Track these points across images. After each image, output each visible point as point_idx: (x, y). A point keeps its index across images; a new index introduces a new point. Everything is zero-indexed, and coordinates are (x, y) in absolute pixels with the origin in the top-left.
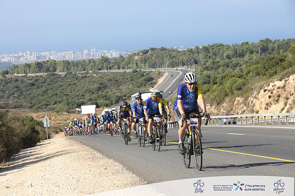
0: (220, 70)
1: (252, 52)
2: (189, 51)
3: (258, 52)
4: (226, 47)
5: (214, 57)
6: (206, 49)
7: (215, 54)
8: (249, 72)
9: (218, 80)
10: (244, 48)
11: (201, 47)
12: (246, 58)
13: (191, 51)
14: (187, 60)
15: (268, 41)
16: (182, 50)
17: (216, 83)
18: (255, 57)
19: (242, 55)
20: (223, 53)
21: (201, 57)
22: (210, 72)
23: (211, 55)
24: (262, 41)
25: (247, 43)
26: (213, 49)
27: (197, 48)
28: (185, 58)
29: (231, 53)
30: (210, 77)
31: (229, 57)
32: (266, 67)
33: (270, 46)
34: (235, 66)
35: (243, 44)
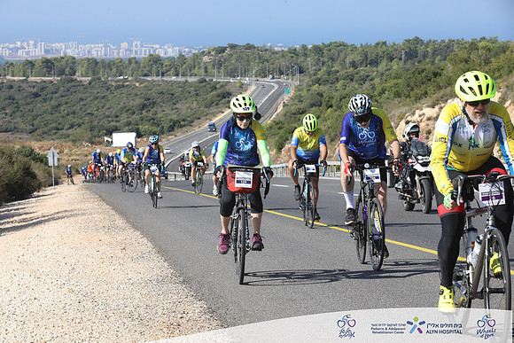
0: (339, 85)
1: (391, 59)
2: (290, 53)
3: (401, 59)
4: (350, 49)
5: (330, 63)
6: (318, 50)
7: (332, 60)
8: (383, 91)
9: (333, 102)
10: (380, 51)
11: (310, 46)
12: (382, 66)
13: (294, 52)
14: (287, 67)
15: (417, 41)
16: (280, 49)
17: (331, 106)
18: (395, 65)
19: (375, 63)
20: (345, 58)
21: (309, 62)
22: (323, 88)
23: (326, 59)
24: (408, 41)
25: (385, 43)
26: (330, 50)
27: (304, 47)
28: (283, 63)
29: (358, 58)
30: (322, 96)
31: (354, 65)
32: (412, 84)
33: (421, 49)
34: (364, 80)
35: (378, 44)
